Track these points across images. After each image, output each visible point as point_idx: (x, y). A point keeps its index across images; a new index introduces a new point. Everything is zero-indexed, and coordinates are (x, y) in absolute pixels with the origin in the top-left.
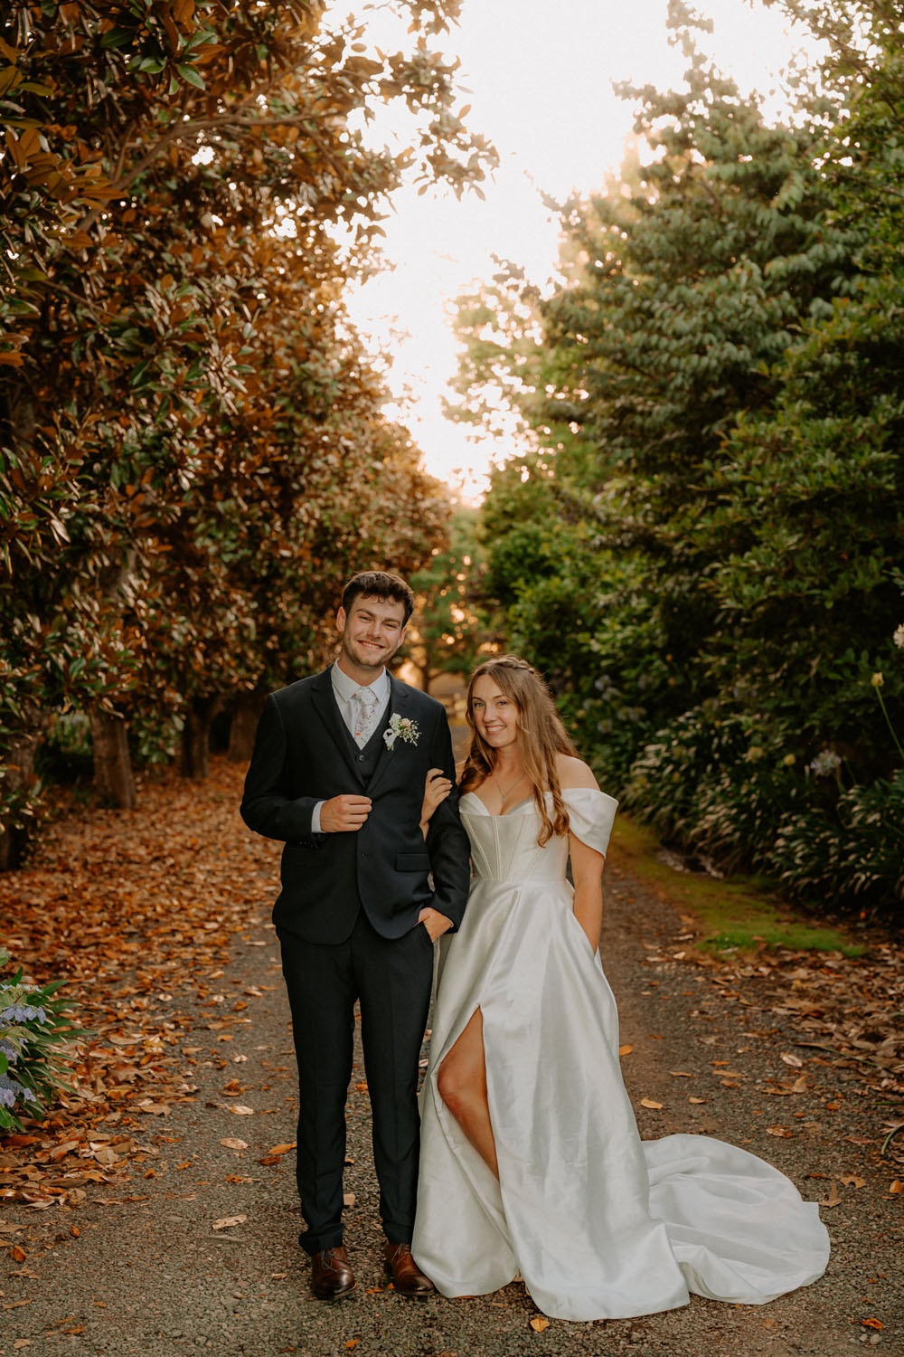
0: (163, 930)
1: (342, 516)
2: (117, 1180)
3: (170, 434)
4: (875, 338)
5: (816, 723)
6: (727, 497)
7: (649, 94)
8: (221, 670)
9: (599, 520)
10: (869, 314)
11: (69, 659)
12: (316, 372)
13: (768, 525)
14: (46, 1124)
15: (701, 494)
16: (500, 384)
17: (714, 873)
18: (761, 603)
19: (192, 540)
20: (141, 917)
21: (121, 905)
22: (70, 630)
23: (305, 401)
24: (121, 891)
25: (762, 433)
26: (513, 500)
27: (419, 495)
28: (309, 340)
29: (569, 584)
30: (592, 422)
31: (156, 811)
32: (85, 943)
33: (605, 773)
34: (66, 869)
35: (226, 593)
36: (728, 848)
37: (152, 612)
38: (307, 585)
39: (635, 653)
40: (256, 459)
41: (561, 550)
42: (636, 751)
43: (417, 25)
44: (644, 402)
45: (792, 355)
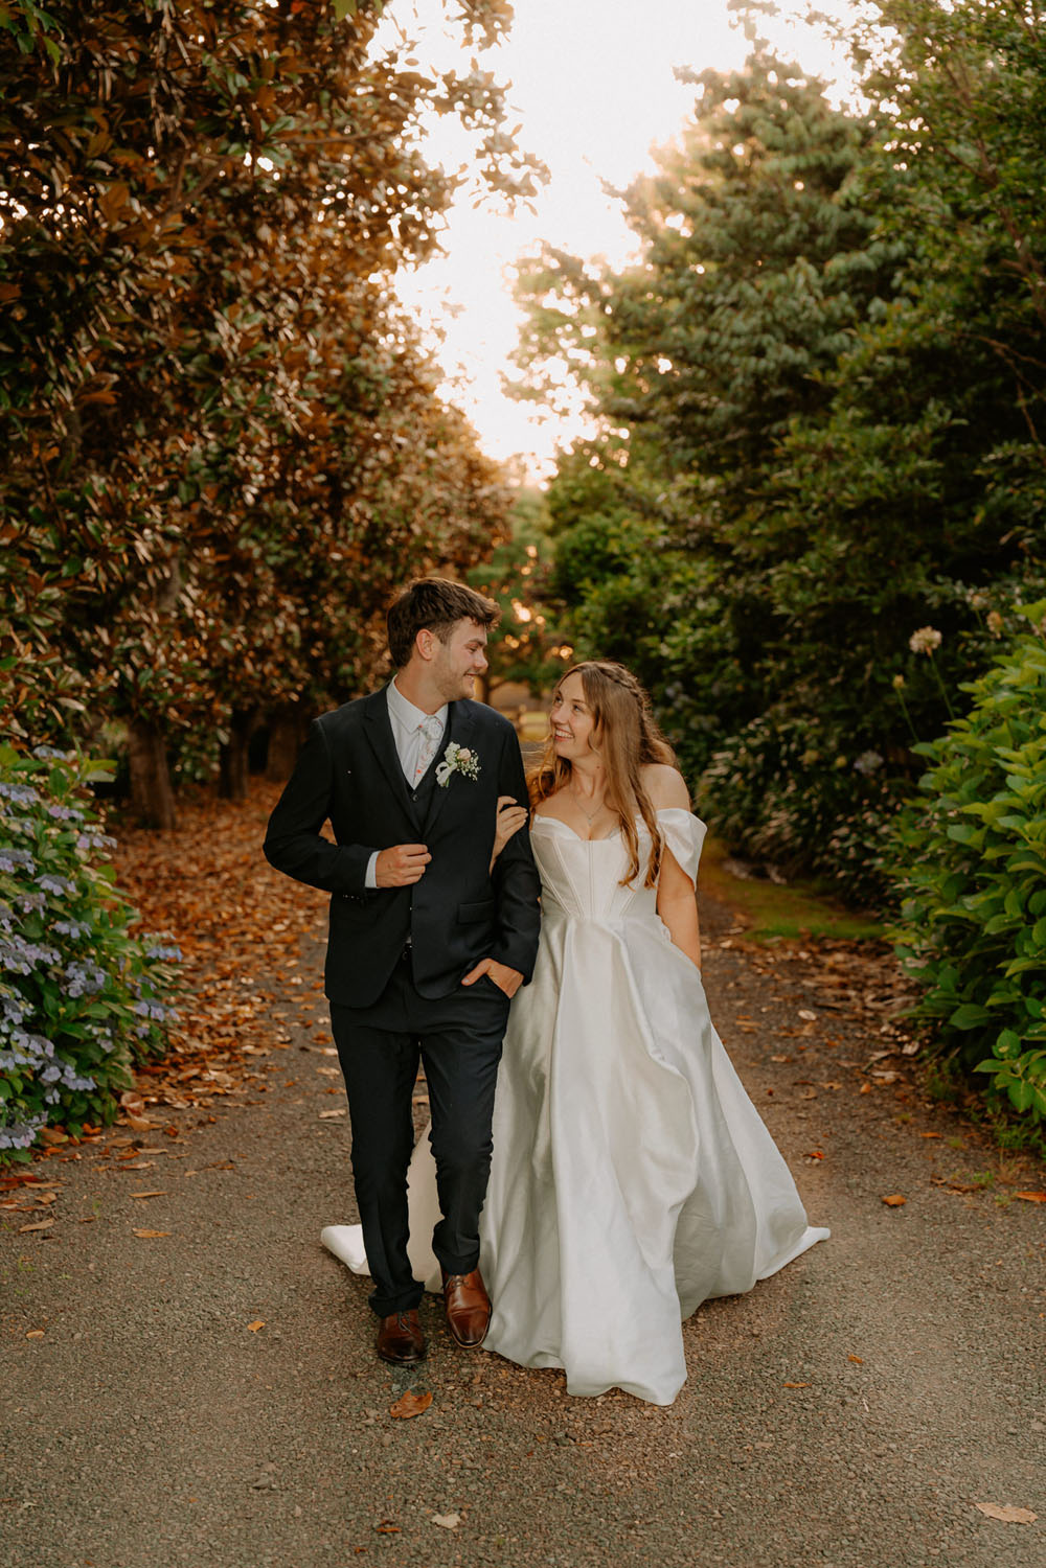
0: (232, 931)
1: (392, 510)
2: (237, 1092)
3: (233, 451)
4: (926, 345)
5: (867, 725)
6: (782, 503)
7: (711, 80)
8: (264, 680)
9: (665, 520)
10: (922, 319)
11: (137, 671)
12: (367, 368)
13: (821, 531)
14: (168, 1062)
15: (760, 498)
16: (565, 357)
17: (777, 880)
18: (813, 608)
19: (237, 543)
20: (208, 923)
21: (185, 913)
23: (356, 398)
24: (182, 901)
25: (813, 440)
26: (582, 488)
27: (476, 482)
28: (360, 333)
29: (638, 584)
30: (654, 419)
31: (199, 831)
35: (275, 599)
36: (792, 853)
37: (210, 621)
38: (354, 586)
39: (708, 658)
40: (312, 468)
41: (630, 546)
42: (710, 759)
43: (469, 41)
44: (708, 399)
45: (847, 359)
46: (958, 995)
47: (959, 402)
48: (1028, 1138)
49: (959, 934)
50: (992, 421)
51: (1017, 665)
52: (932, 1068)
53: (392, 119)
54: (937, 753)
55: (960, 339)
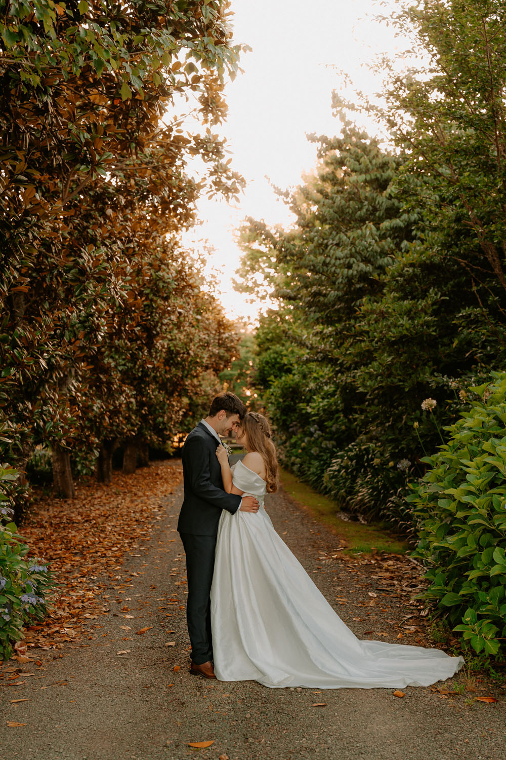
0: (91, 551)
1: (180, 344)
2: (77, 640)
3: (92, 315)
4: (428, 262)
5: (404, 446)
6: (361, 338)
7: (324, 139)
8: (118, 426)
9: (308, 347)
10: (426, 249)
11: (45, 422)
12: (163, 276)
13: (380, 351)
14: (44, 623)
15: (350, 336)
16: (263, 272)
17: (363, 522)
18: (376, 389)
19: (103, 359)
20: (80, 546)
21: (71, 541)
22: (45, 408)
23: (158, 290)
24: (70, 535)
25: (374, 308)
26: (272, 333)
27: (222, 331)
28: (160, 260)
29: (297, 378)
30: (301, 299)
31: (85, 499)
32: (54, 557)
33: (316, 475)
34: (42, 526)
35: (120, 387)
36: (370, 508)
37: (84, 398)
38: (163, 380)
39: (330, 413)
40: (134, 323)
41: (293, 360)
42: (331, 463)
43: (206, 121)
44: (326, 289)
45: (391, 269)
46: (445, 588)
47: (445, 289)
48: (483, 665)
49: (445, 556)
50: (460, 298)
51: (471, 417)
52: (434, 625)
53: (170, 157)
54: (433, 461)
55: (444, 259)
